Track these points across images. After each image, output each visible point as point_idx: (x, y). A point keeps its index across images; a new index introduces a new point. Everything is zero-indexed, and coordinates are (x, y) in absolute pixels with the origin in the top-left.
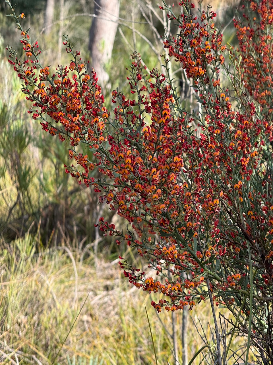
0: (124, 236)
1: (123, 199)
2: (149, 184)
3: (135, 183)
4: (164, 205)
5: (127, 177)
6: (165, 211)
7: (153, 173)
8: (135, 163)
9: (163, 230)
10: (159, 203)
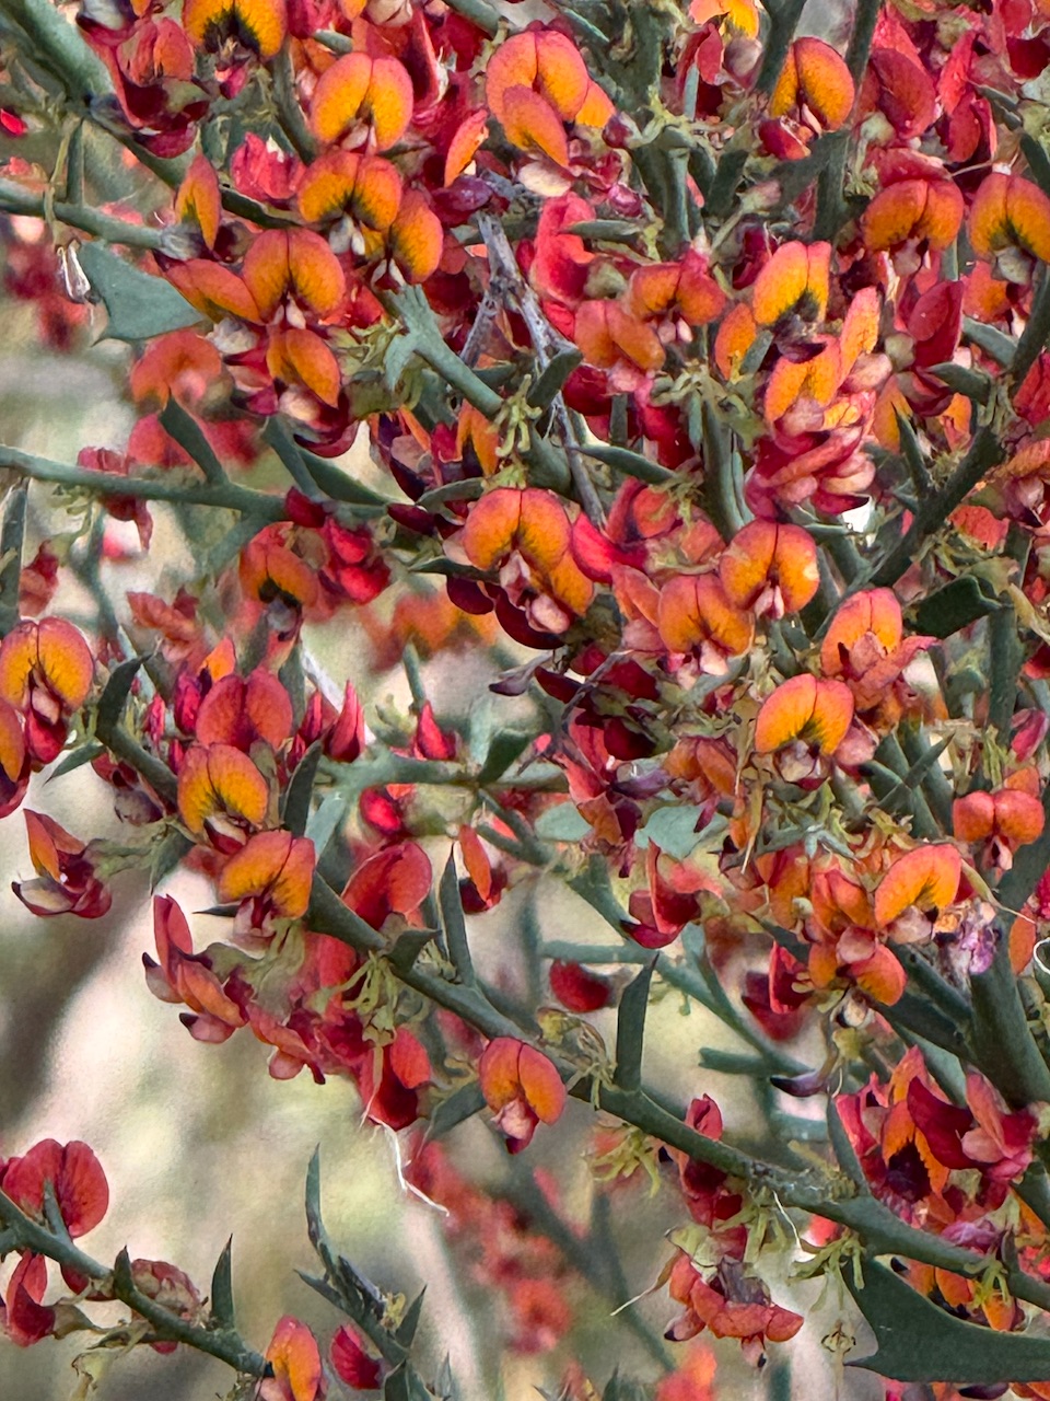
0: (259, 1343)
1: (244, 737)
2: (709, 501)
3: (472, 469)
4: (945, 863)
5: (328, 368)
6: (967, 962)
7: (781, 327)
8: (469, 138)
9: (917, 1280)
10: (860, 827)
